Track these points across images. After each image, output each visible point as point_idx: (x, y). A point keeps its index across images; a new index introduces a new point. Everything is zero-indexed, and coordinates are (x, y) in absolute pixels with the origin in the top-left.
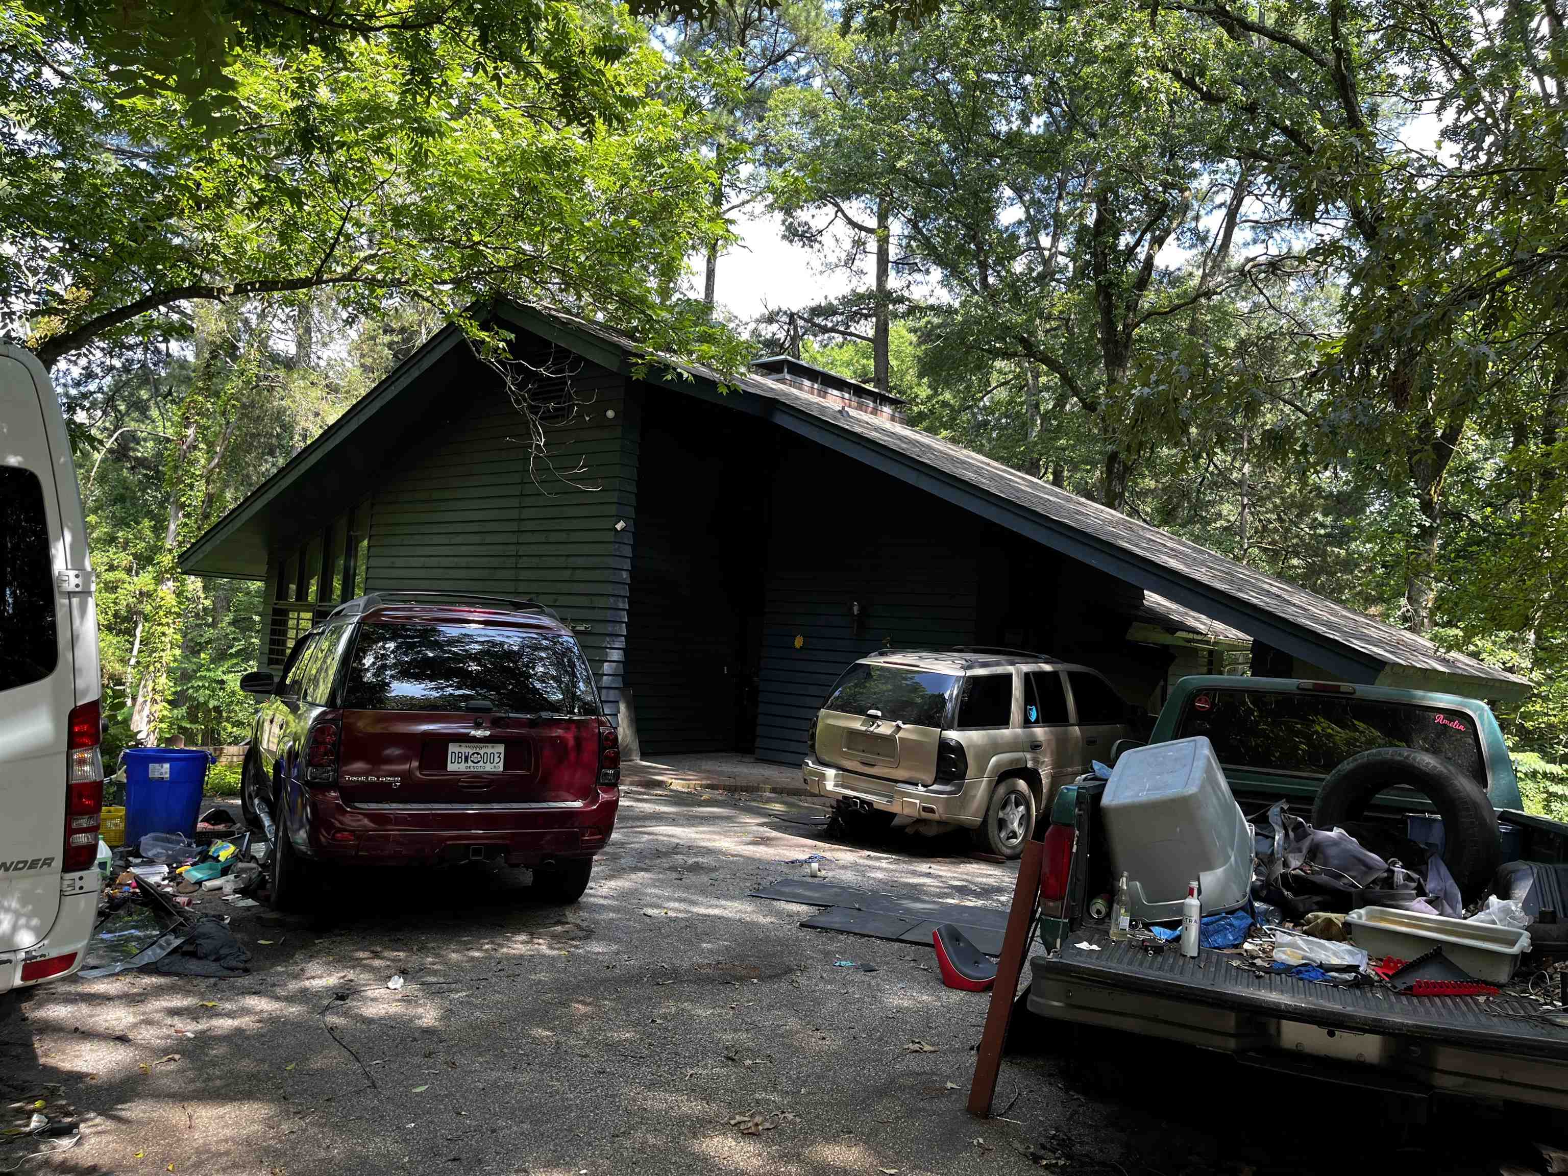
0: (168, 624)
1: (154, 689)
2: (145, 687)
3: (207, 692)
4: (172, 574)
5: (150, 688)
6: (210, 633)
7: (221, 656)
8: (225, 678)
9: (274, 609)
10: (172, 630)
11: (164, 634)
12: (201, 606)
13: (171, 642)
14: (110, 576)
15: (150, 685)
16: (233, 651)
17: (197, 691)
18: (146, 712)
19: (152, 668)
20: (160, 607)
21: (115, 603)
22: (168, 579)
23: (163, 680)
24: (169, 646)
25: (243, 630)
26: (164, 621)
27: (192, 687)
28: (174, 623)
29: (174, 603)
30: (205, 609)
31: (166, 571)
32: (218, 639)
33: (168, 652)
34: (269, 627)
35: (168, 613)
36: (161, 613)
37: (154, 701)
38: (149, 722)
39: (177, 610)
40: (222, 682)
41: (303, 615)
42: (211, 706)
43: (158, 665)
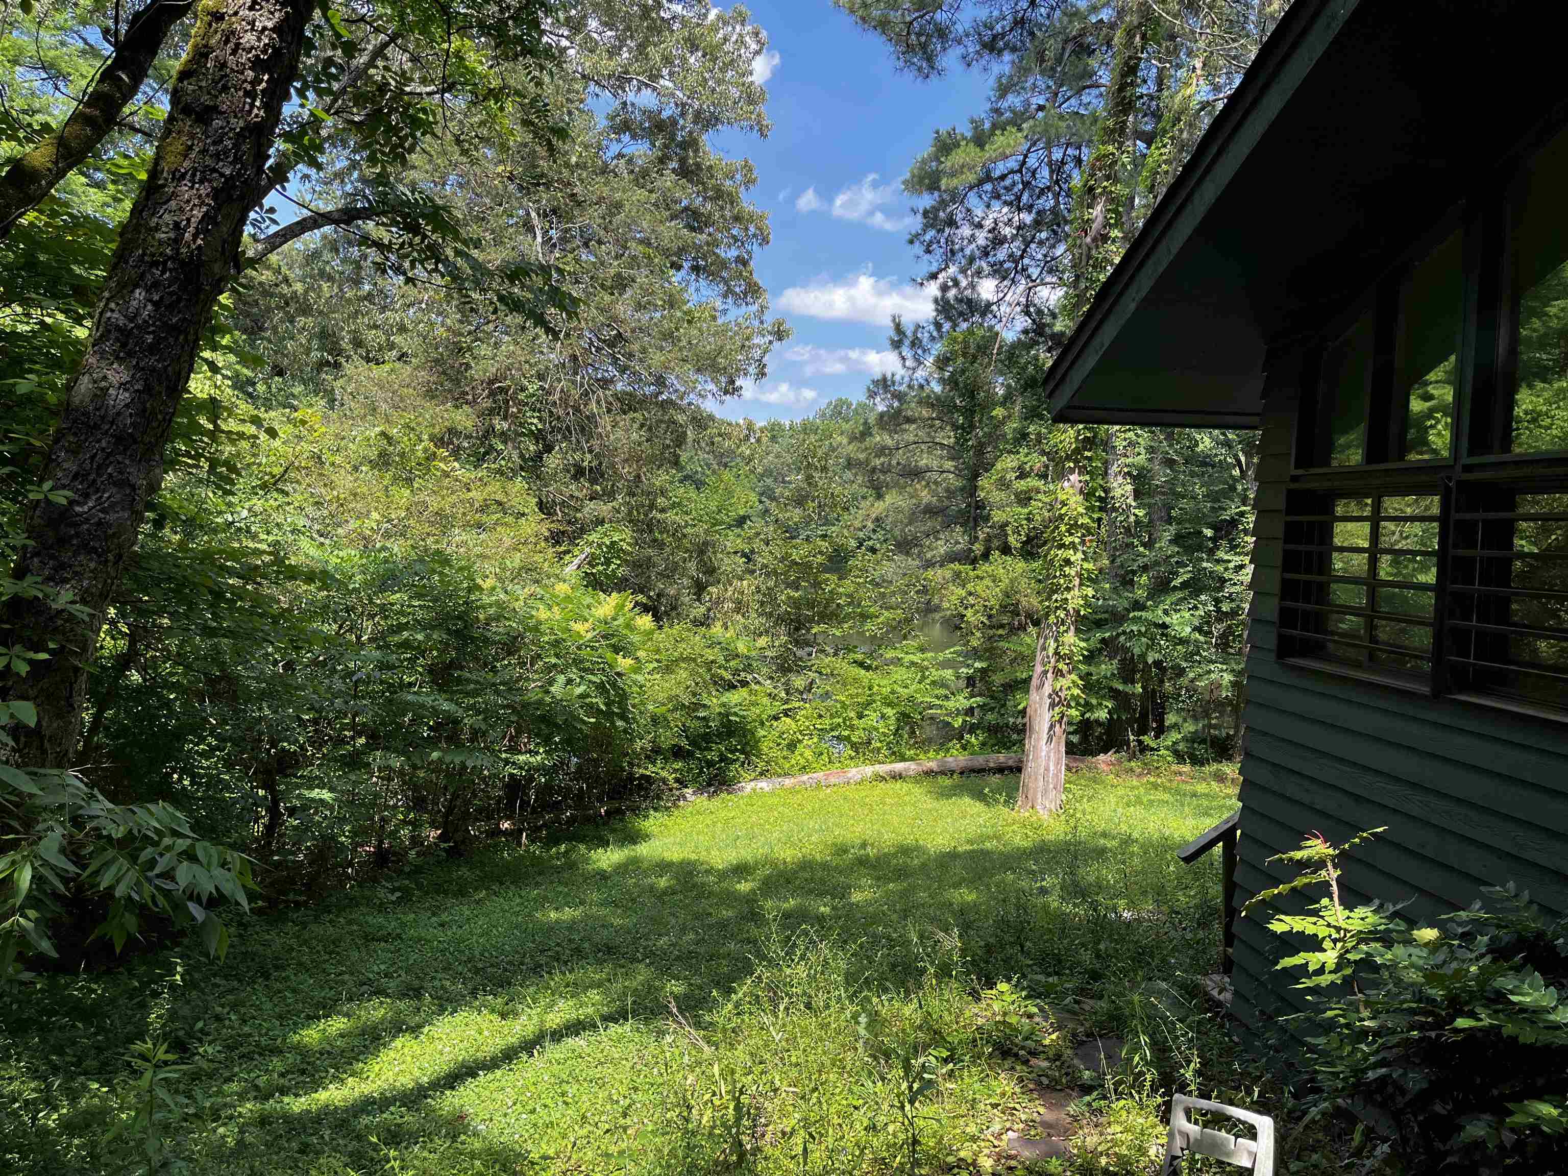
0: (1073, 546)
1: (1056, 653)
2: (1044, 648)
3: (1144, 640)
4: (1076, 462)
5: (1051, 651)
6: (1147, 555)
7: (1161, 587)
8: (1167, 620)
9: (1291, 495)
10: (1080, 555)
11: (1068, 562)
12: (1132, 519)
13: (1080, 575)
14: (1021, 485)
15: (1052, 645)
16: (1177, 582)
17: (1130, 639)
18: (1047, 689)
19: (1052, 619)
20: (1061, 518)
21: (1028, 519)
22: (1072, 471)
23: (1070, 638)
24: (1077, 582)
25: (1189, 550)
26: (1068, 540)
27: (1124, 633)
28: (1083, 542)
29: (1081, 510)
30: (1138, 522)
31: (1068, 458)
32: (1157, 563)
33: (1076, 592)
34: (1278, 548)
35: (1073, 527)
36: (1063, 528)
37: (1058, 673)
38: (1052, 706)
39: (1086, 520)
40: (1164, 626)
41: (1393, 505)
42: (1150, 661)
43: (1061, 614)
